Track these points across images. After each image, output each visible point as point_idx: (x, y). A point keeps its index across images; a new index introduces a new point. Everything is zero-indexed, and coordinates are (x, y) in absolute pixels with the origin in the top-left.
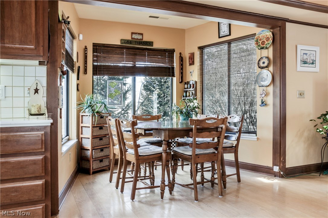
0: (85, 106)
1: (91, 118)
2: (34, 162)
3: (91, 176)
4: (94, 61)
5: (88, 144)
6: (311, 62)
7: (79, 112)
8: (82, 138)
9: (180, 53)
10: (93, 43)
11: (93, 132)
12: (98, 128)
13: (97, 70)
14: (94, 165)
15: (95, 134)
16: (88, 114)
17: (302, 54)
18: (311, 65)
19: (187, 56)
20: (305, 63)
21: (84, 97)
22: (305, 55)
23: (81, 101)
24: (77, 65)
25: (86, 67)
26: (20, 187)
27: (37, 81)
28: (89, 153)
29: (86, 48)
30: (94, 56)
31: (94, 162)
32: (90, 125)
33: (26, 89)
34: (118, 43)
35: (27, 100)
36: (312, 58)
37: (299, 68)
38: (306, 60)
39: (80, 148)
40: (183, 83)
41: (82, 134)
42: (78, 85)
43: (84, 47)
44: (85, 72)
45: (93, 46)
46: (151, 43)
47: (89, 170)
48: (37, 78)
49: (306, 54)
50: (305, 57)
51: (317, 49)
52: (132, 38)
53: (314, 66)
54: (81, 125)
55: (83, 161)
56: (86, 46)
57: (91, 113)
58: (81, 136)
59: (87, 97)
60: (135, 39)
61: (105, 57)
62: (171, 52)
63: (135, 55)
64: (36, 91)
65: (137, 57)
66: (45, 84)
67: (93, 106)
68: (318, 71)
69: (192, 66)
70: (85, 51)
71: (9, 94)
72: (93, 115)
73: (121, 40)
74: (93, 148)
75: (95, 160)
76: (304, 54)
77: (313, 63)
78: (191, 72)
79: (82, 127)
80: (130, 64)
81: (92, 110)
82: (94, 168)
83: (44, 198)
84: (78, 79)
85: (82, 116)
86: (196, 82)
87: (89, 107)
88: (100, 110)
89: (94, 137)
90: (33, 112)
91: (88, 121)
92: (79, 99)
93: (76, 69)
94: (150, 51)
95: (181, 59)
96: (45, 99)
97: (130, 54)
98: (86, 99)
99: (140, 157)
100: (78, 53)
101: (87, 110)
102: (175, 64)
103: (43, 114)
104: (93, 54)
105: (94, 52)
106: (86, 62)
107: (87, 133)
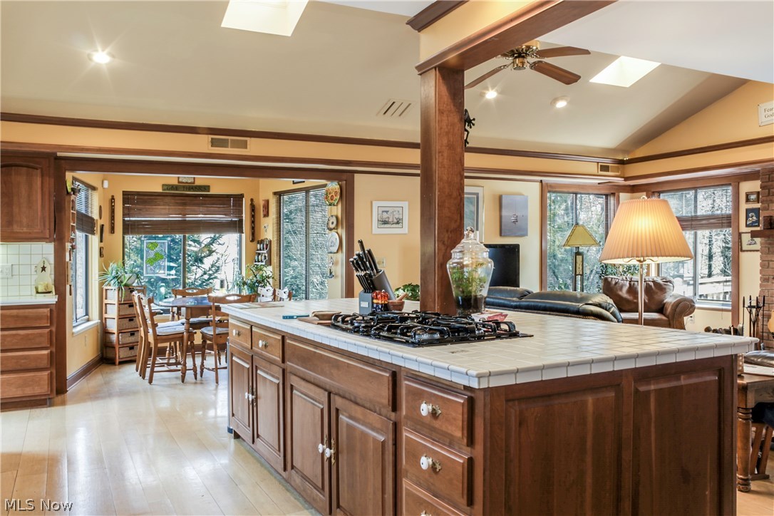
0: (110, 277)
1: (116, 292)
2: (41, 335)
3: (117, 367)
4: (124, 215)
5: (113, 326)
6: (395, 221)
7: (101, 284)
8: (106, 318)
9: (252, 200)
10: (123, 192)
11: (119, 311)
12: (127, 306)
13: (129, 228)
14: (122, 354)
15: (122, 313)
16: (113, 288)
17: (380, 212)
18: (394, 226)
19: (260, 203)
20: (385, 222)
21: (107, 266)
22: (385, 214)
23: (104, 271)
24: (99, 223)
25: (114, 224)
26: (28, 356)
27: (44, 259)
28: (114, 338)
29: (113, 198)
30: (124, 208)
31: (122, 349)
32: (116, 302)
33: (33, 267)
34: (160, 190)
35: (34, 277)
36: (397, 216)
37: (376, 230)
38: (387, 220)
39: (104, 332)
40: (255, 242)
41: (106, 313)
42: (101, 249)
43: (110, 197)
44: (112, 230)
45: (123, 195)
46: (207, 188)
47: (114, 359)
48: (44, 256)
49: (387, 212)
50: (385, 215)
51: (405, 204)
52: (179, 182)
53: (400, 225)
54: (105, 301)
55: (108, 349)
56: (113, 196)
57: (117, 287)
58: (105, 316)
59: (113, 266)
60: (183, 183)
61: (140, 210)
62: (239, 198)
63: (184, 204)
64: (44, 269)
65: (188, 207)
66: (52, 261)
67: (120, 278)
68: (407, 232)
69: (266, 218)
70: (112, 202)
71: (16, 272)
72: (119, 289)
73: (163, 185)
74: (120, 332)
75: (123, 346)
76: (383, 212)
77: (398, 223)
78: (265, 227)
79: (106, 304)
80: (175, 217)
81: (119, 283)
82: (121, 357)
83: (49, 366)
84: (101, 241)
85: (106, 290)
86: (270, 242)
87: (114, 278)
88: (129, 282)
89: (121, 317)
90: (40, 291)
91: (113, 297)
92: (101, 269)
93: (98, 229)
94: (206, 199)
95: (253, 208)
96: (53, 276)
97: (177, 203)
98: (110, 269)
99: (158, 337)
100: (100, 207)
101: (112, 282)
102: (244, 215)
103: (50, 292)
104: (123, 205)
105: (124, 203)
106: (112, 217)
107: (113, 312)
